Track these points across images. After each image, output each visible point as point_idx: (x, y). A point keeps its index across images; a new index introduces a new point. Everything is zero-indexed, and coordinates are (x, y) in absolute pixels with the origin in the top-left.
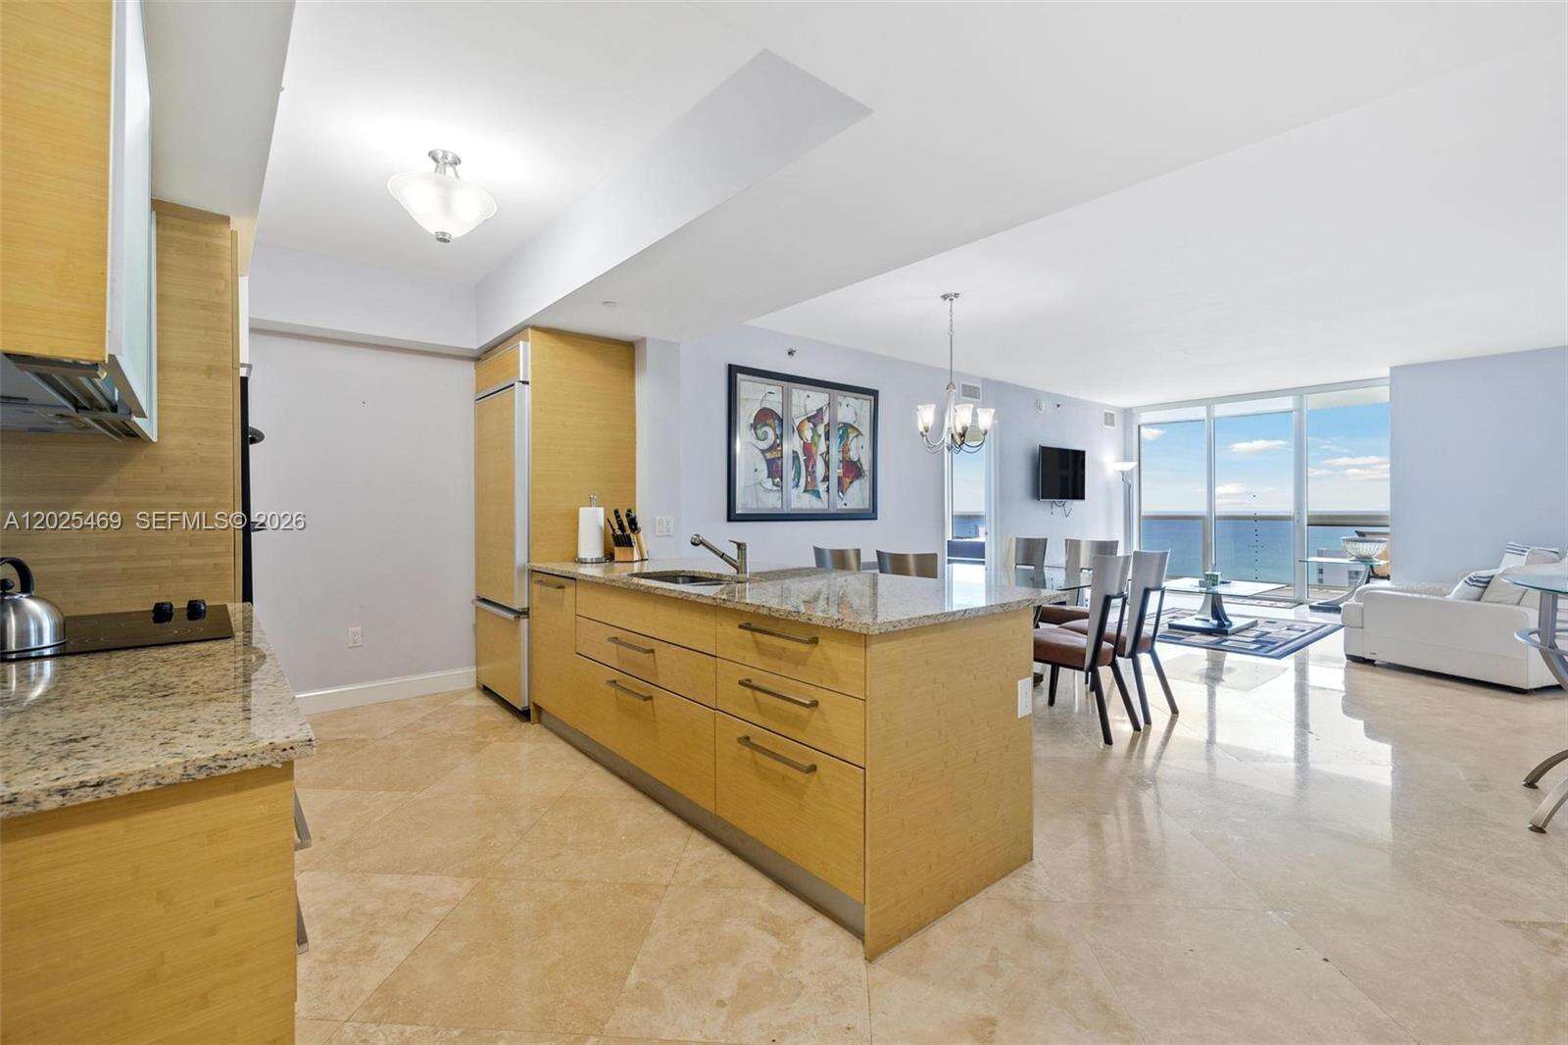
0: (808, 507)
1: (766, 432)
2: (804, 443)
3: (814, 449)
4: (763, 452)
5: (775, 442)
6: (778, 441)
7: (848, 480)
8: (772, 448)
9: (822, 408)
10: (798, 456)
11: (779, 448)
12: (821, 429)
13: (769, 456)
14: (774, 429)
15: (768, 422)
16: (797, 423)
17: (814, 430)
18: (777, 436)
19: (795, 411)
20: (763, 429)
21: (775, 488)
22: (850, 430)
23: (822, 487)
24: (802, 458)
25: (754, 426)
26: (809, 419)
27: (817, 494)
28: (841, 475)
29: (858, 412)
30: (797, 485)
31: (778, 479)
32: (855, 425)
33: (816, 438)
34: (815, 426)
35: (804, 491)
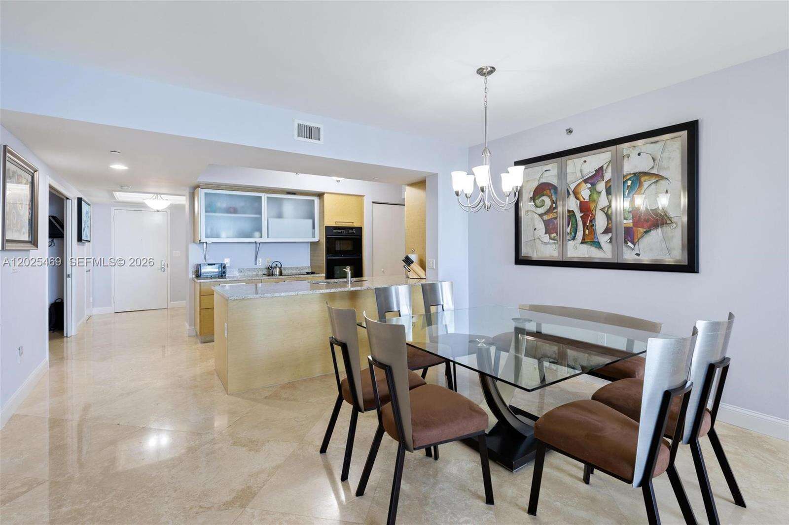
0: (587, 256)
1: (543, 201)
2: (581, 202)
3: (592, 206)
4: (541, 215)
5: (552, 206)
6: (554, 205)
7: (642, 230)
8: (547, 212)
9: (601, 168)
10: (574, 215)
11: (555, 211)
12: (601, 186)
13: (546, 217)
14: (550, 197)
15: (545, 192)
16: (573, 187)
17: (593, 189)
18: (553, 202)
19: (570, 178)
20: (541, 199)
21: (551, 241)
22: (643, 179)
23: (604, 239)
24: (578, 215)
25: (533, 199)
26: (586, 181)
27: (598, 245)
28: (631, 225)
29: (658, 157)
30: (574, 238)
31: (555, 235)
32: (654, 171)
33: (595, 196)
34: (593, 185)
35: (582, 243)
